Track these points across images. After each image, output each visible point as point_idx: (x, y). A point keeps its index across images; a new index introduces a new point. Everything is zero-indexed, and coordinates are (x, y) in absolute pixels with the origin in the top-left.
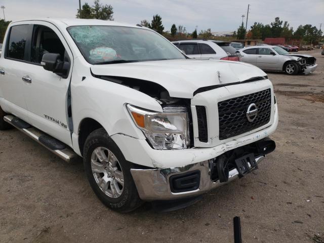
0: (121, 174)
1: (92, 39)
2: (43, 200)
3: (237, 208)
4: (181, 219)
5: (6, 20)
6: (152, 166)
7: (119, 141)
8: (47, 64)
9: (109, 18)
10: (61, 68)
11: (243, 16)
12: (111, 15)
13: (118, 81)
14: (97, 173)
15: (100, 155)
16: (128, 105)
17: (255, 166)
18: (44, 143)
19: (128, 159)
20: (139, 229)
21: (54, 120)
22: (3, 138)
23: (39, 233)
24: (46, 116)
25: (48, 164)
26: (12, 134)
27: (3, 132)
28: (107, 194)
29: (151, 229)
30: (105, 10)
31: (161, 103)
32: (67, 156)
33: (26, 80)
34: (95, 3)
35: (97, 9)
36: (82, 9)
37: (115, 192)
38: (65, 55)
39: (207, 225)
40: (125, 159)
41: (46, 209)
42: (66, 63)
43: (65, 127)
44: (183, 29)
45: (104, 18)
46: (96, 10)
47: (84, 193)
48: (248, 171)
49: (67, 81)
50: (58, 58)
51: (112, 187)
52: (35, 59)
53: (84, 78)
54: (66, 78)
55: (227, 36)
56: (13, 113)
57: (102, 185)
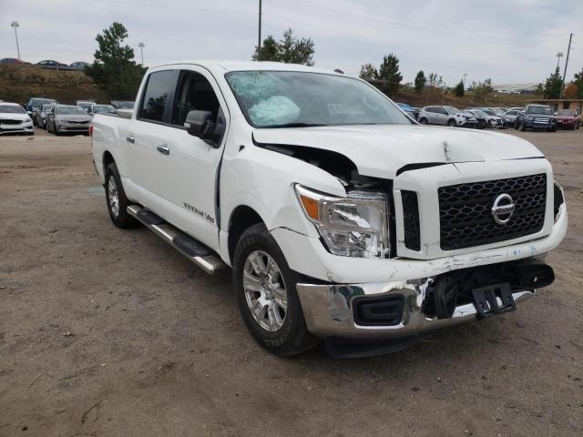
0: (284, 292)
1: (260, 91)
2: (170, 328)
3: (473, 372)
4: (374, 377)
5: (144, 66)
6: (327, 279)
7: (282, 239)
8: (192, 125)
9: (305, 61)
10: (212, 133)
11: (560, 55)
12: (311, 55)
13: (289, 152)
14: (251, 292)
15: (257, 263)
16: (297, 186)
17: (510, 305)
18: (179, 245)
19: (292, 266)
20: (305, 382)
21: (196, 211)
22: (124, 239)
23: (160, 368)
24: (186, 205)
25: (184, 280)
26: (137, 235)
27: (124, 231)
28: (264, 325)
29: (323, 384)
30: (300, 47)
31: (346, 184)
32: (209, 266)
33: (162, 151)
34: (285, 36)
35: (288, 46)
36: (262, 45)
37: (274, 323)
38: (219, 115)
39: (415, 389)
40: (287, 266)
41: (172, 339)
42: (219, 125)
43: (212, 220)
44: (438, 79)
45: (298, 61)
46: (285, 47)
47: (230, 325)
48: (495, 310)
49: (218, 152)
50: (208, 118)
51: (270, 313)
52: (176, 120)
53: (242, 147)
54: (218, 148)
55: (523, 92)
56: (141, 203)
57: (257, 311)
